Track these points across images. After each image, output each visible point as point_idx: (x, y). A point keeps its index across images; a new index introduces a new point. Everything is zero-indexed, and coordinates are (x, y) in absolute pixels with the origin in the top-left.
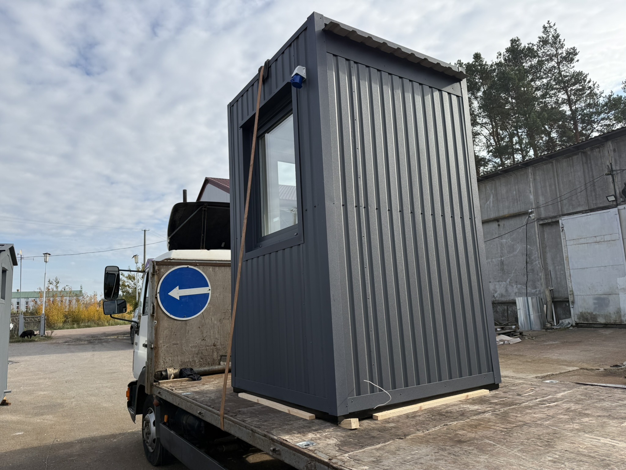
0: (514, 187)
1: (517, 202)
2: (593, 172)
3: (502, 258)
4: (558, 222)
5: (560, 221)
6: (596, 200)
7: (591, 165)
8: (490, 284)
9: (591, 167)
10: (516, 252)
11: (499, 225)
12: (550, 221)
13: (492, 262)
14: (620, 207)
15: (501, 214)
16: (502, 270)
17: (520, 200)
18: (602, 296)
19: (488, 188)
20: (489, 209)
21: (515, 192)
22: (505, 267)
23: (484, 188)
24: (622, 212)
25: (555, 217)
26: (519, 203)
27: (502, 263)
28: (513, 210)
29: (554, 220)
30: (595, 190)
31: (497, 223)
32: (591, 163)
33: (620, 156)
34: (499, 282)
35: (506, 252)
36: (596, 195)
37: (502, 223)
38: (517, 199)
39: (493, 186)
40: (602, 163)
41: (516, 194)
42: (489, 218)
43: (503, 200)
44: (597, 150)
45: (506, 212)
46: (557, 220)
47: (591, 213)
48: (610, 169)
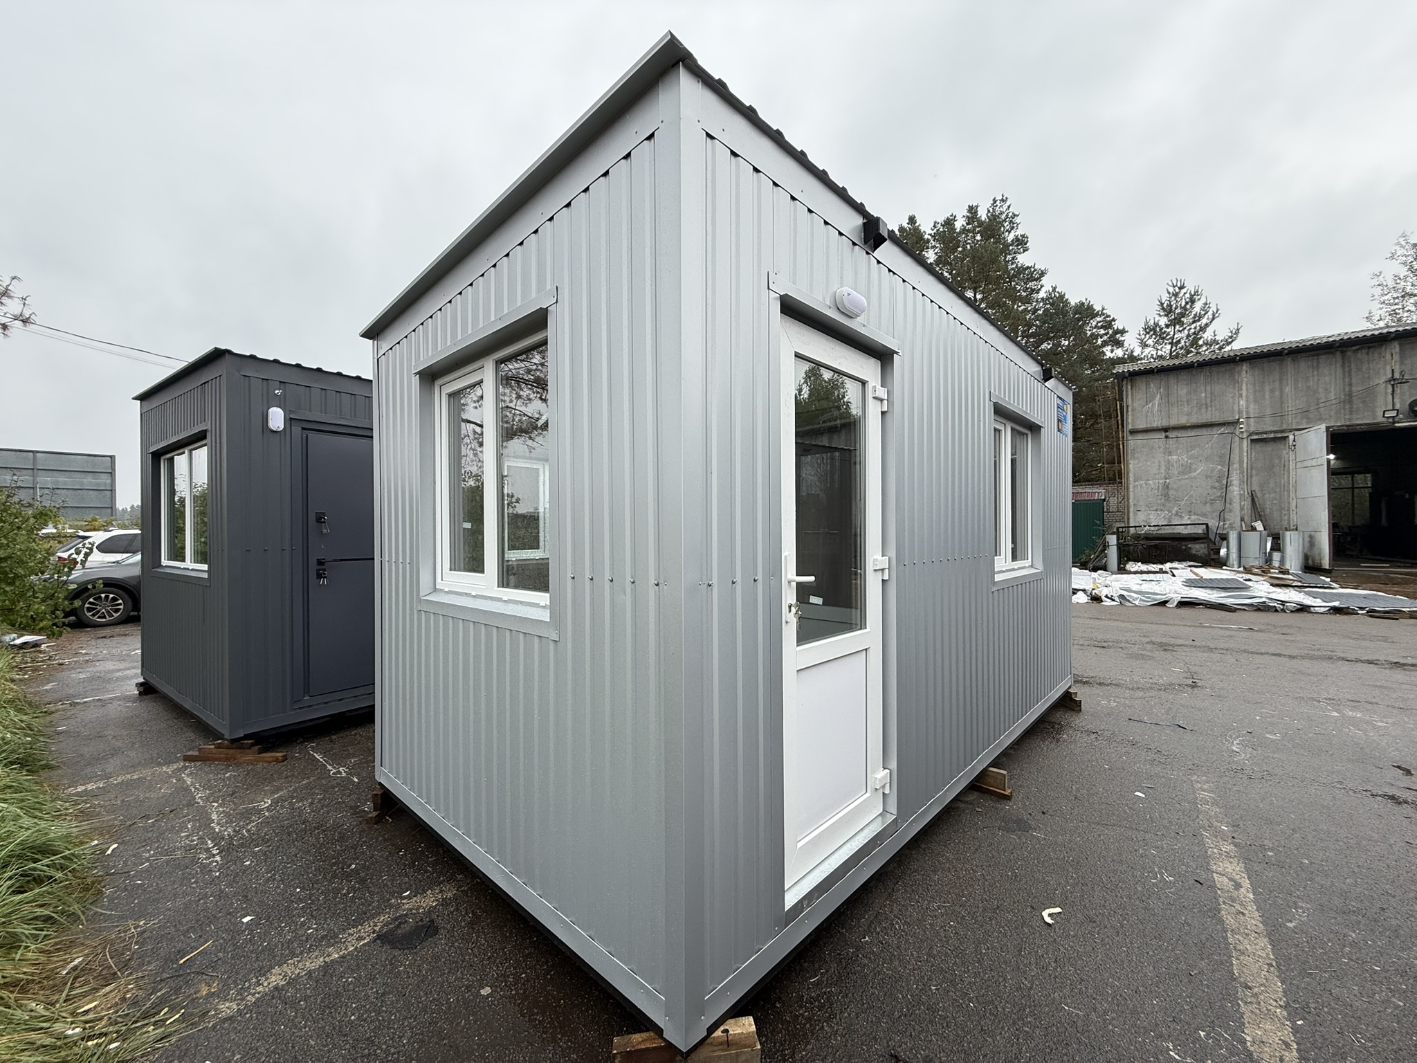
0: (1203, 388)
1: (1207, 408)
2: (1351, 379)
3: (1168, 481)
4: (1288, 437)
5: (1291, 437)
6: (1352, 414)
7: (1350, 370)
8: (1139, 513)
9: (1349, 372)
10: (1195, 474)
11: (1167, 437)
12: (1272, 436)
13: (1146, 484)
15: (1174, 422)
16: (1166, 496)
17: (1211, 406)
19: (1152, 386)
20: (1149, 414)
21: (1203, 395)
22: (1171, 492)
23: (1144, 384)
25: (1282, 431)
26: (1210, 409)
27: (1167, 487)
28: (1195, 420)
29: (1280, 435)
30: (1351, 402)
31: (1163, 435)
32: (1350, 366)
33: (1404, 361)
34: (1156, 510)
35: (1176, 473)
36: (1351, 408)
37: (1172, 434)
38: (1206, 404)
39: (1163, 383)
40: (1371, 368)
41: (1206, 397)
42: (1149, 426)
43: (1180, 403)
44: (1364, 351)
45: (1183, 421)
46: (1286, 435)
48: (1390, 376)
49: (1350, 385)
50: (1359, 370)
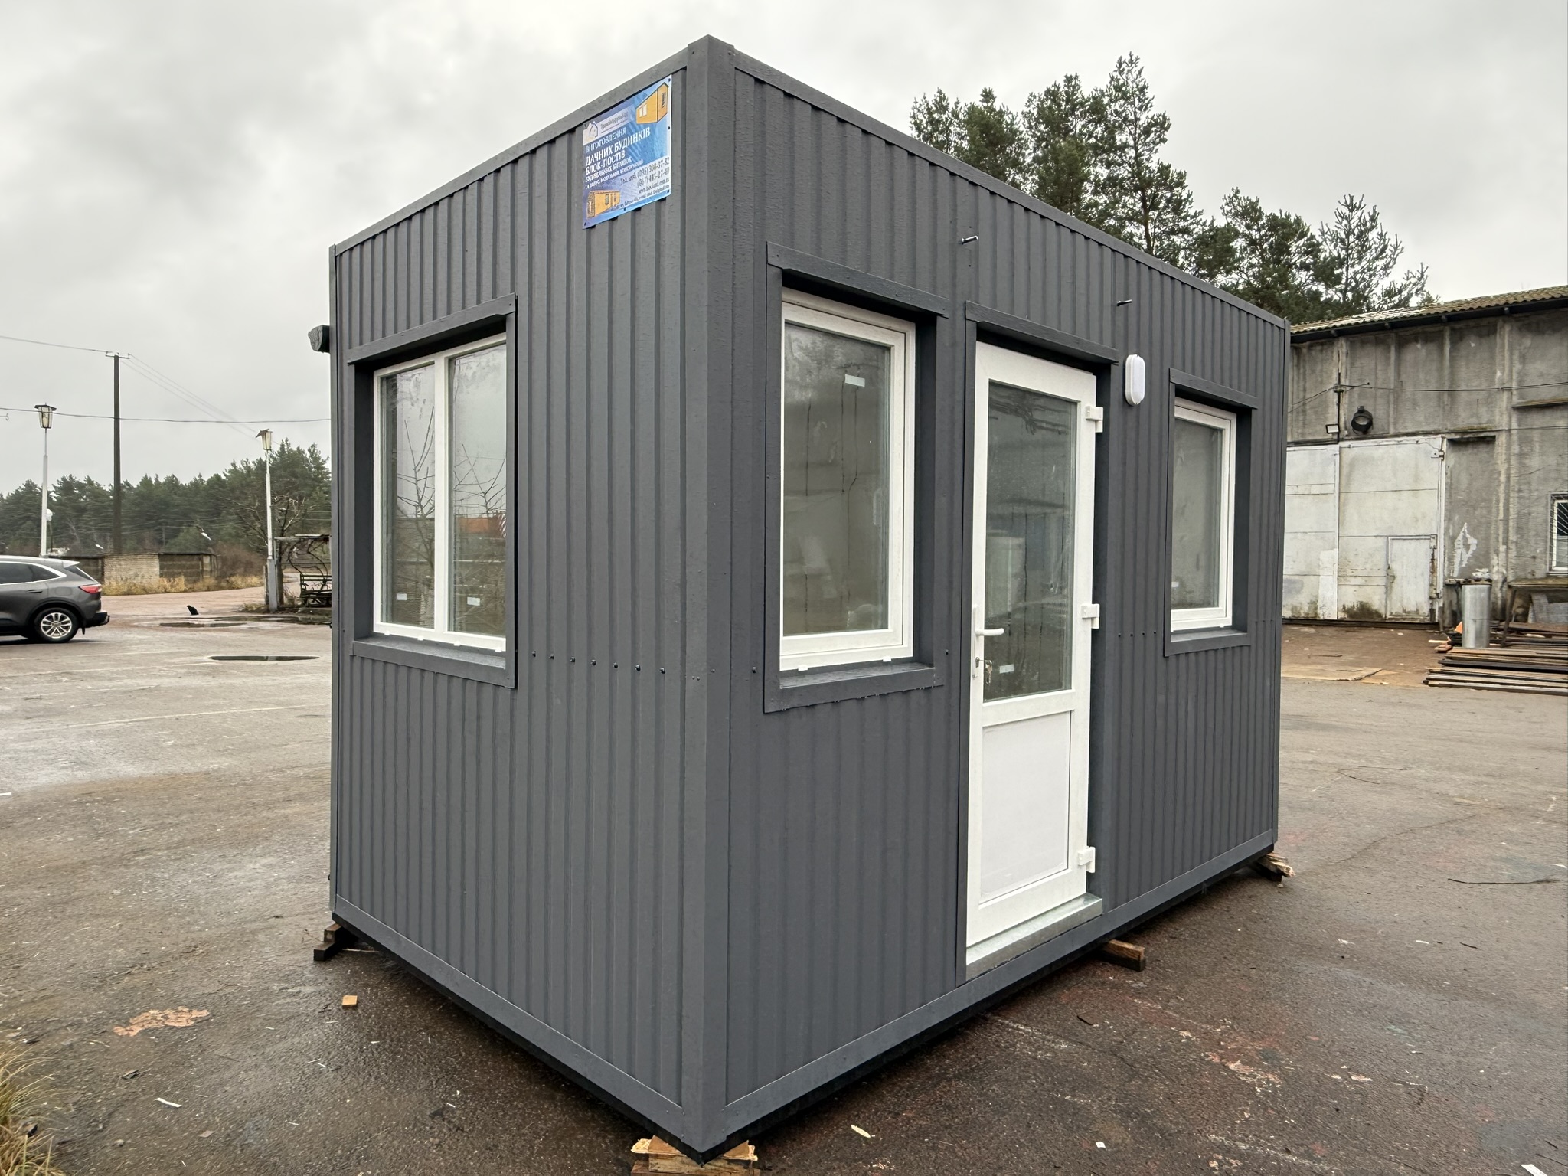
6: (1304, 427)
7: (1305, 371)
9: (1304, 374)
14: (1341, 444)
18: (1292, 577)
24: (1345, 451)
30: (1304, 412)
32: (1305, 368)
33: (1352, 364)
36: (1304, 420)
40: (1322, 371)
44: (1319, 348)
47: (1296, 448)
48: (1336, 382)
49: (1305, 390)
50: (1313, 372)
